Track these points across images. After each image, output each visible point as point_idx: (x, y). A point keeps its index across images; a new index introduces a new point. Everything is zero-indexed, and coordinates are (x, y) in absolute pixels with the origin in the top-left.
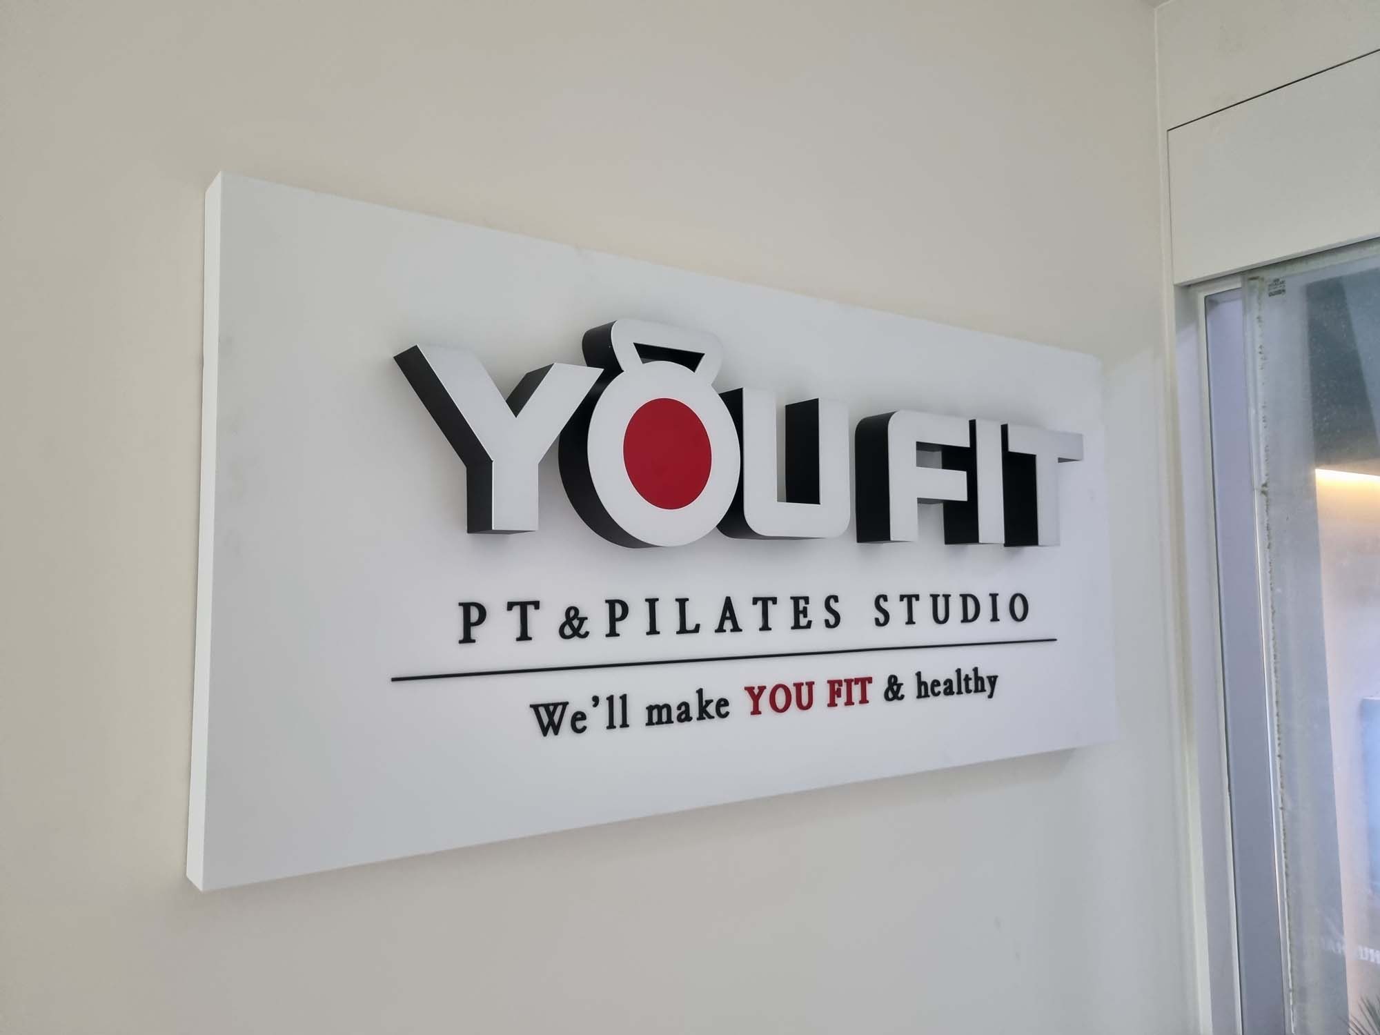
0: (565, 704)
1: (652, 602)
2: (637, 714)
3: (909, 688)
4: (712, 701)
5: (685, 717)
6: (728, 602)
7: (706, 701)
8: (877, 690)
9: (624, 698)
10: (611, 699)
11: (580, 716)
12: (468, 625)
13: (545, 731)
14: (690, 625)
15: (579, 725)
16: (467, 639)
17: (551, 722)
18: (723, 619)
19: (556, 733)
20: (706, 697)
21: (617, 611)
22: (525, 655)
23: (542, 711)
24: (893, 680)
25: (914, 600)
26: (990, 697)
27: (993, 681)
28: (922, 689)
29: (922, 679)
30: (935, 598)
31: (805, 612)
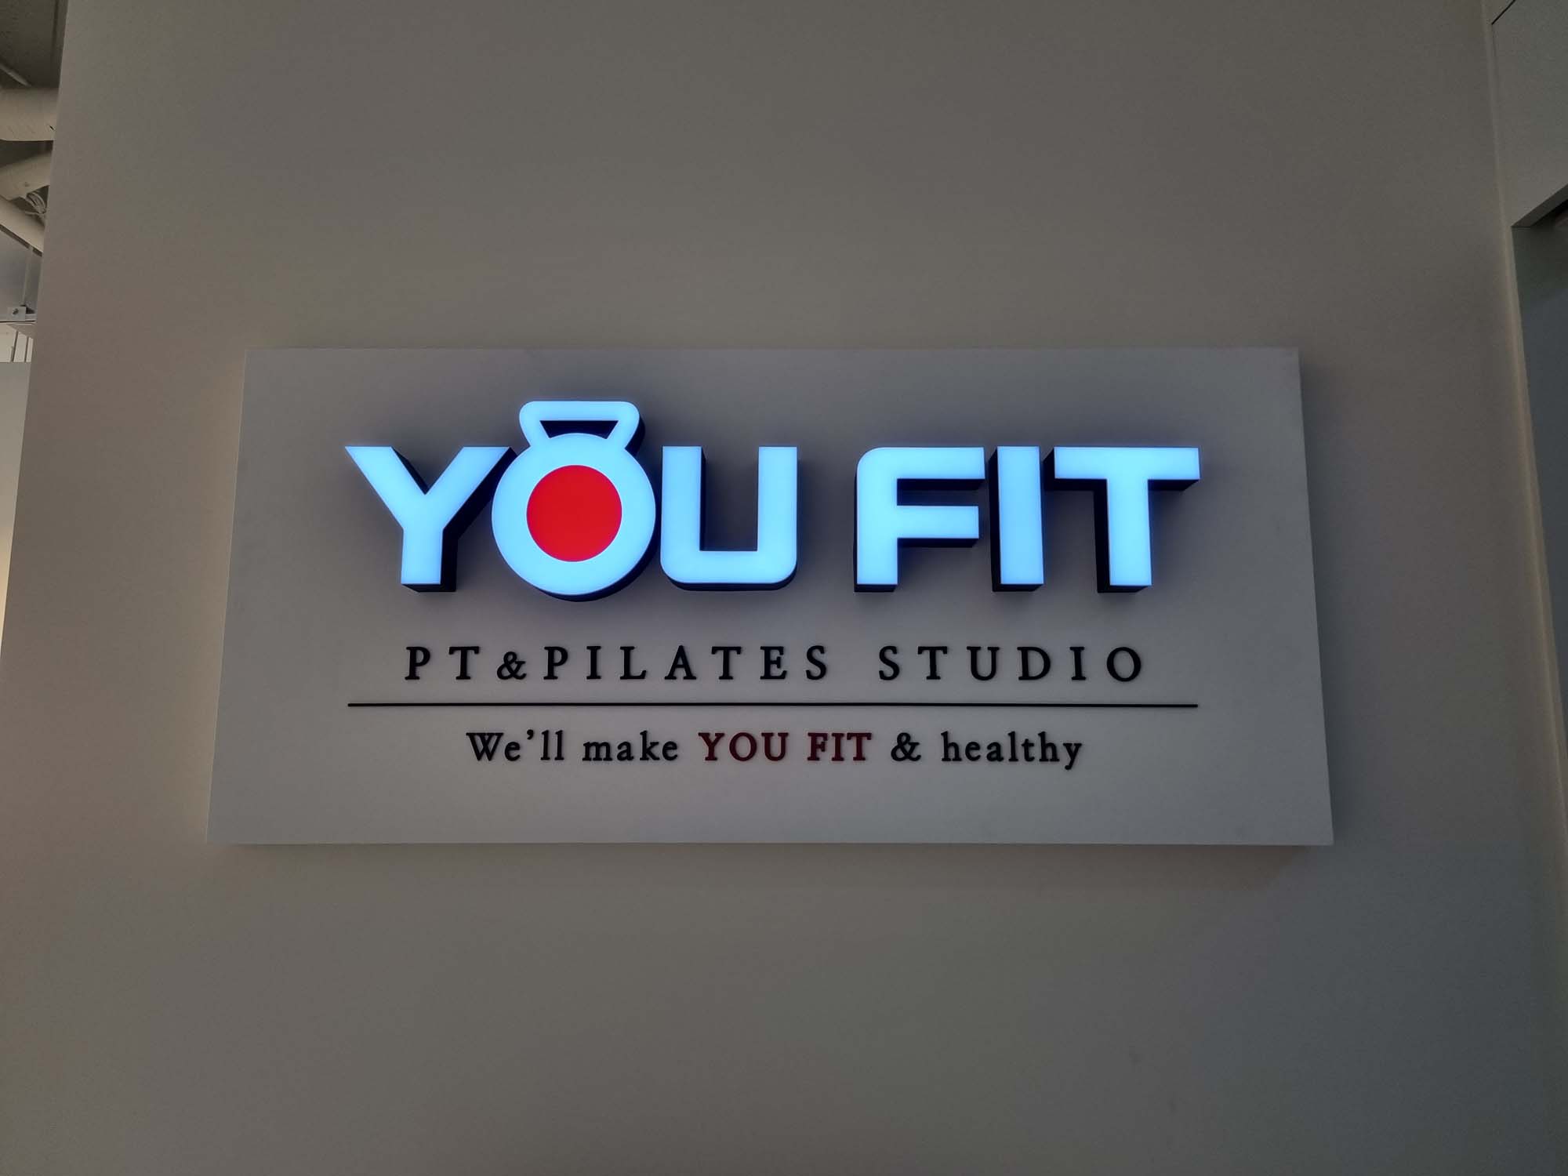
0: (500, 735)
1: (594, 650)
2: (574, 749)
3: (930, 748)
4: (657, 743)
5: (626, 754)
6: (681, 652)
7: (651, 743)
8: (880, 749)
9: (560, 734)
10: (546, 734)
11: (514, 746)
12: (414, 665)
13: (479, 757)
14: (636, 670)
15: (514, 754)
16: (413, 676)
17: (486, 749)
18: (675, 666)
19: (490, 757)
20: (650, 740)
21: (557, 658)
22: (464, 691)
23: (478, 740)
24: (904, 739)
25: (939, 653)
26: (1068, 768)
27: (1073, 750)
28: (951, 751)
29: (951, 740)
30: (974, 651)
31: (778, 662)
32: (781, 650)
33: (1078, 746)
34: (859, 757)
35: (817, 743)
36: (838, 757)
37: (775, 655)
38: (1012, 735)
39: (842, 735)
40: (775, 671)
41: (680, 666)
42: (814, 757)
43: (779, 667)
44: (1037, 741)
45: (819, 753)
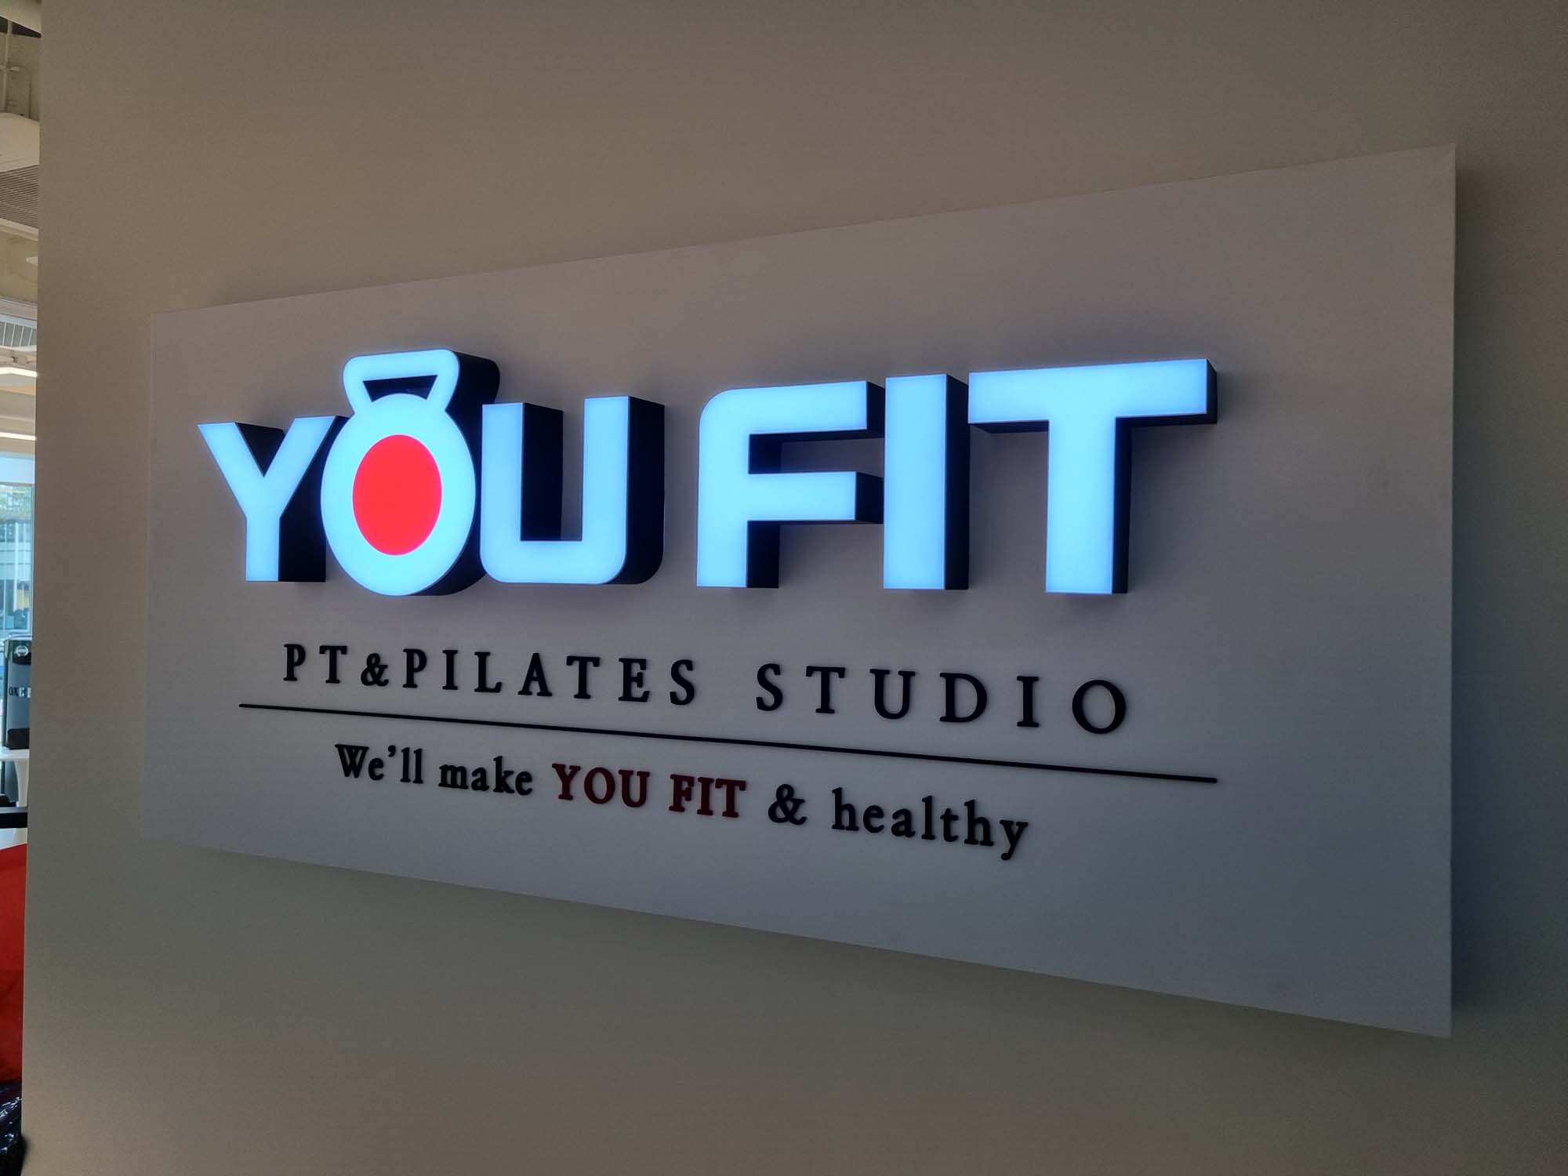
0: (365, 749)
1: (451, 655)
2: (432, 774)
3: (819, 809)
4: (511, 773)
5: (481, 785)
6: (536, 662)
7: (506, 772)
8: (756, 802)
9: (419, 753)
10: (406, 751)
11: (377, 763)
12: (292, 665)
13: (347, 774)
14: (491, 683)
15: (378, 771)
16: (291, 677)
17: (353, 765)
18: (529, 679)
19: (357, 776)
20: (505, 767)
21: (416, 660)
22: (334, 696)
23: (346, 753)
24: (785, 793)
25: (834, 677)
26: (1006, 857)
27: (1015, 831)
28: (845, 816)
29: (846, 800)
30: (880, 675)
31: (640, 679)
32: (643, 663)
33: (1023, 826)
34: (731, 812)
35: (682, 787)
36: (705, 810)
37: (636, 669)
38: (928, 801)
39: (711, 780)
40: (637, 692)
41: (535, 679)
42: (677, 807)
43: (640, 685)
44: (962, 812)
45: (685, 803)
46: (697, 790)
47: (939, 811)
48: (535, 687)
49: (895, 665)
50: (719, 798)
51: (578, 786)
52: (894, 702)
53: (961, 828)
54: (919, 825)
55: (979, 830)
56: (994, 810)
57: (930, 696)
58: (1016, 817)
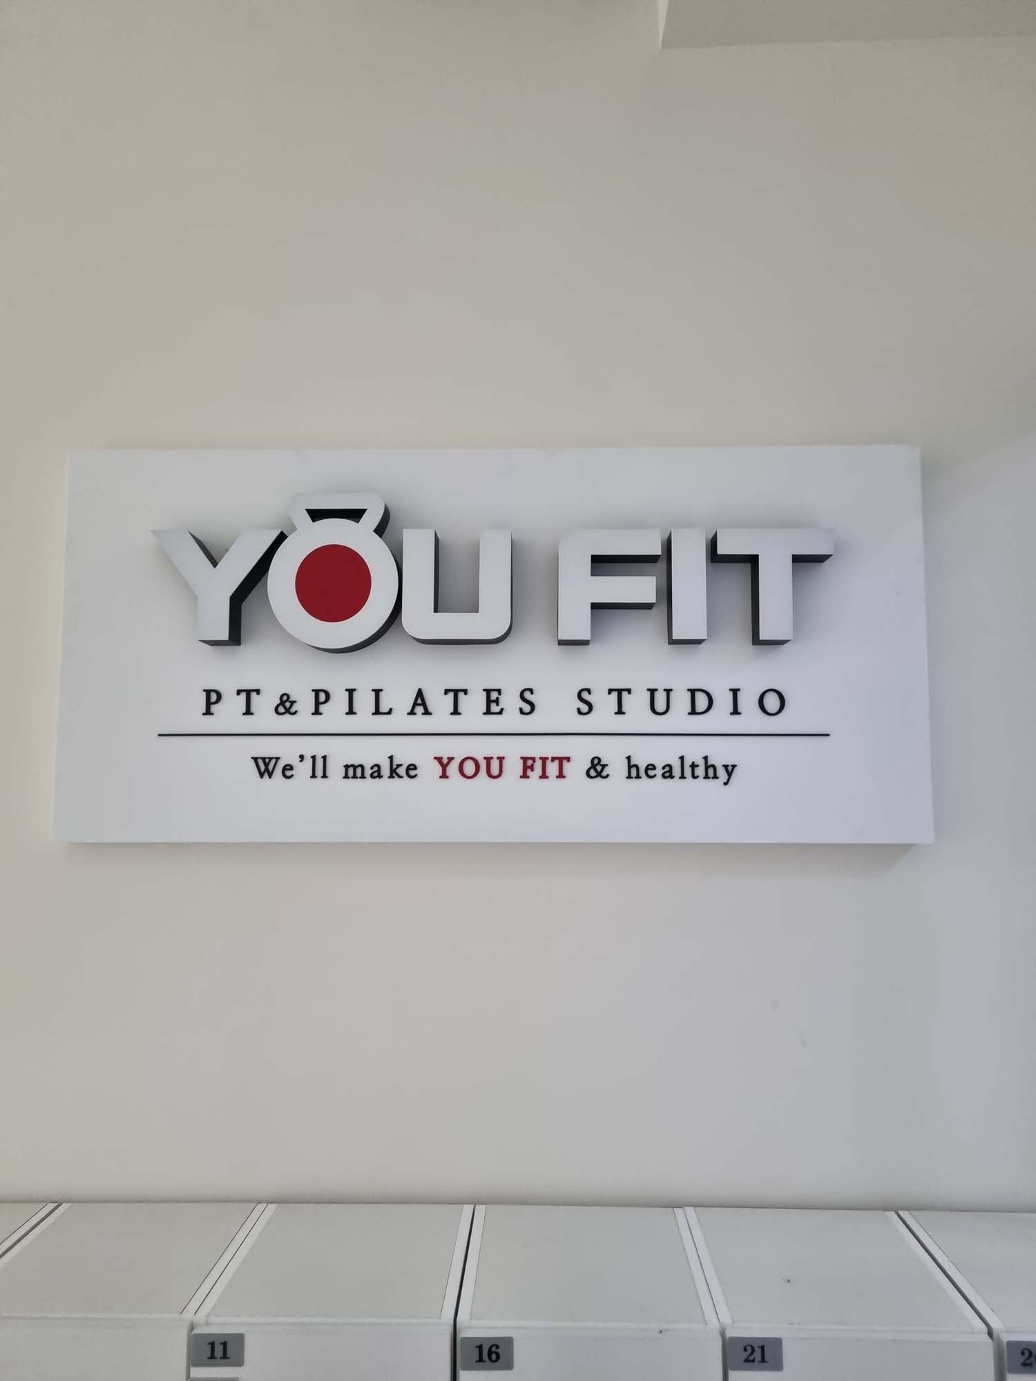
0: (277, 759)
1: (351, 692)
2: (336, 769)
3: (617, 768)
4: (401, 765)
5: (377, 773)
6: (420, 694)
7: (397, 765)
9: (324, 758)
10: (314, 758)
11: (288, 767)
12: (209, 704)
13: (262, 775)
14: (383, 708)
15: (288, 773)
16: (208, 712)
17: (267, 769)
18: (415, 704)
19: (270, 776)
20: (396, 762)
21: (321, 698)
22: (248, 724)
23: (261, 763)
24: (596, 761)
25: (625, 694)
26: (726, 784)
27: (730, 770)
28: (633, 770)
29: (633, 762)
30: (652, 692)
31: (497, 701)
32: (499, 691)
33: (734, 766)
34: (561, 775)
35: (527, 765)
36: (544, 776)
37: (494, 695)
38: (682, 758)
39: (547, 758)
40: (494, 708)
41: (419, 705)
42: (525, 776)
43: (498, 705)
44: (701, 763)
45: (529, 772)
46: (538, 765)
47: (687, 763)
48: (420, 710)
49: (661, 686)
50: (553, 768)
51: (453, 769)
52: (660, 706)
53: (700, 771)
54: (677, 772)
55: (710, 770)
56: (718, 760)
57: (681, 701)
58: (730, 763)
